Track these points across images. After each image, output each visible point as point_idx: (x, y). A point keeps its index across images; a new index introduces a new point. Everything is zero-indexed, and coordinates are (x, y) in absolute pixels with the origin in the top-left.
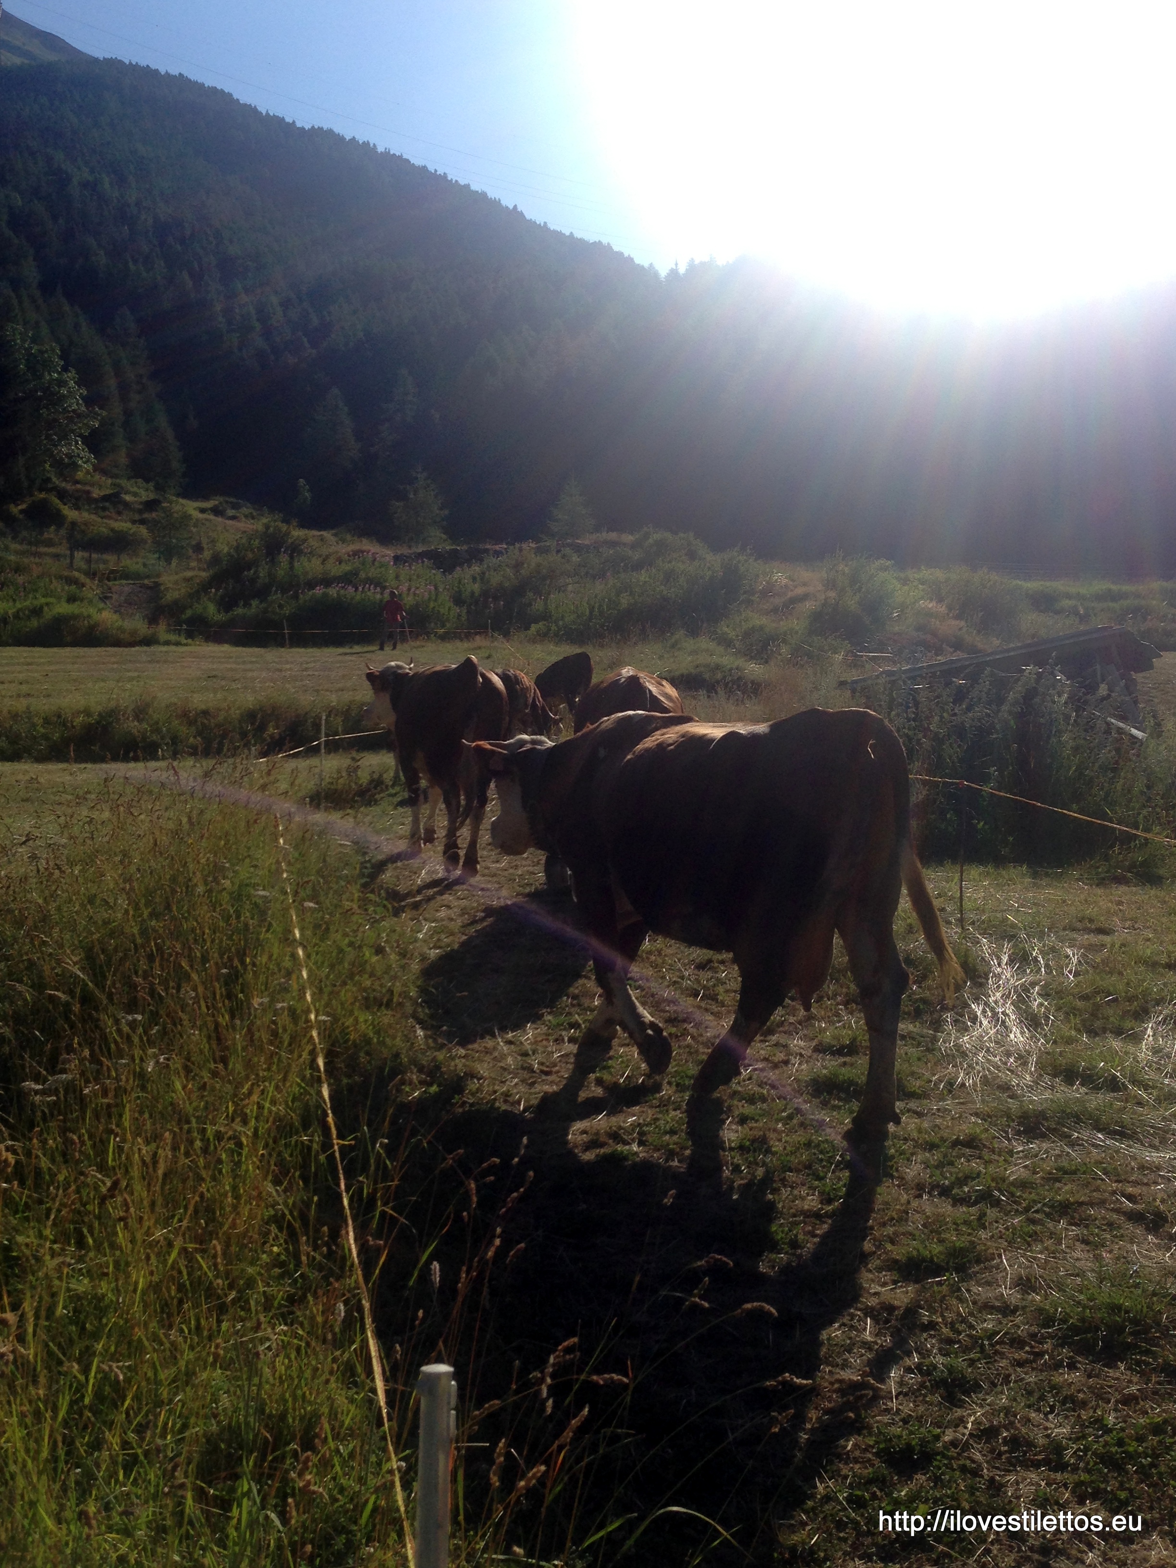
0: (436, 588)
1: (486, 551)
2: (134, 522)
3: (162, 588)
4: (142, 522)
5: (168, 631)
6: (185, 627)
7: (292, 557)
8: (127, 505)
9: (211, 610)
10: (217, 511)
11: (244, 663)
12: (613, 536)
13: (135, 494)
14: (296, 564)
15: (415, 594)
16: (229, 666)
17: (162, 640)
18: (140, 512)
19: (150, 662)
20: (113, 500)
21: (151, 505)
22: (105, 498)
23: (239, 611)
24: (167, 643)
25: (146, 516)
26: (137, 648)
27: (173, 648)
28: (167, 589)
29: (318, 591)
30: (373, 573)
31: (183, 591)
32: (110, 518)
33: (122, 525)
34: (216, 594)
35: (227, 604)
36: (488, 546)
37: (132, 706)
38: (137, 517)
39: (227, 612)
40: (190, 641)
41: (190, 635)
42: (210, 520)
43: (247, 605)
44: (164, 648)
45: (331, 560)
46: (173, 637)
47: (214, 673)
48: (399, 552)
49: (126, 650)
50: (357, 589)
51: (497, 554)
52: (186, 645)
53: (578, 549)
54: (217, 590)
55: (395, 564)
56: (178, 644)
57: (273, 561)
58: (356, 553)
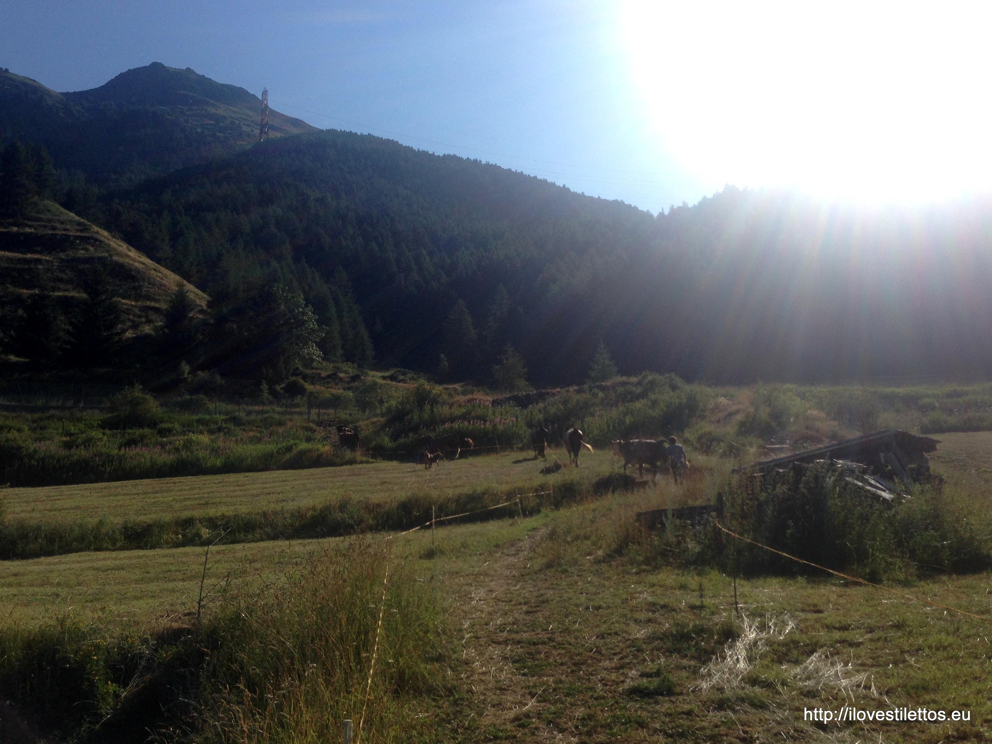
0: (517, 418)
1: (548, 393)
2: (344, 389)
3: (359, 429)
4: (349, 389)
5: (362, 455)
6: (371, 452)
7: (432, 406)
8: (341, 379)
9: (386, 441)
10: (392, 378)
11: (403, 472)
12: (624, 379)
13: (346, 372)
14: (435, 410)
15: (504, 423)
16: (394, 475)
17: (359, 461)
18: (348, 383)
19: (350, 475)
20: (333, 377)
21: (355, 378)
22: (329, 376)
23: (402, 440)
24: (362, 462)
25: (352, 384)
26: (344, 467)
27: (364, 465)
28: (362, 430)
29: (447, 425)
30: (480, 412)
31: (371, 430)
32: (331, 388)
33: (338, 391)
34: (389, 431)
35: (395, 437)
36: (550, 390)
37: (339, 504)
38: (347, 386)
39: (395, 441)
40: (374, 460)
41: (374, 457)
42: (388, 384)
43: (407, 436)
44: (359, 466)
45: (455, 406)
46: (364, 459)
47: (386, 480)
48: (496, 398)
49: (338, 468)
50: (470, 423)
51: (554, 395)
52: (372, 463)
53: (602, 389)
54: (390, 428)
55: (493, 405)
56: (367, 462)
57: (421, 409)
58: (469, 401)
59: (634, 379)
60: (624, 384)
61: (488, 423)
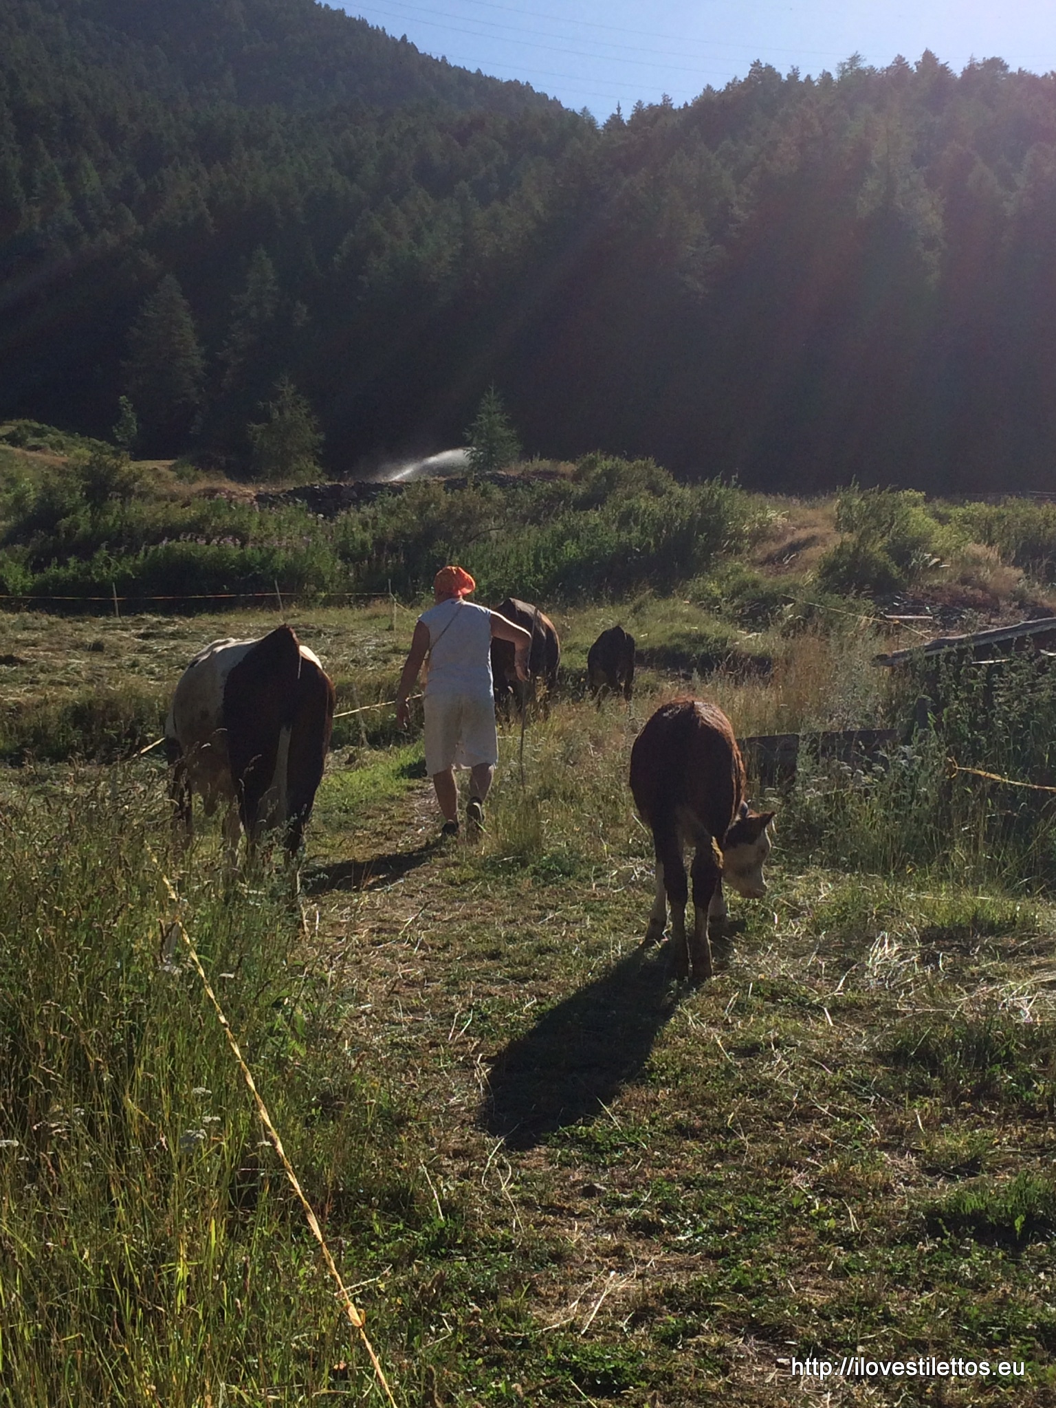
7: (122, 499)
9: (15, 573)
10: (15, 440)
12: (548, 464)
14: (129, 510)
15: (288, 548)
23: (52, 572)
29: (162, 546)
30: (230, 519)
34: (22, 550)
35: (36, 564)
39: (35, 574)
42: (6, 454)
43: (62, 563)
48: (264, 491)
50: (209, 543)
54: (24, 545)
55: (259, 507)
59: (568, 467)
60: (548, 475)
61: (250, 545)
